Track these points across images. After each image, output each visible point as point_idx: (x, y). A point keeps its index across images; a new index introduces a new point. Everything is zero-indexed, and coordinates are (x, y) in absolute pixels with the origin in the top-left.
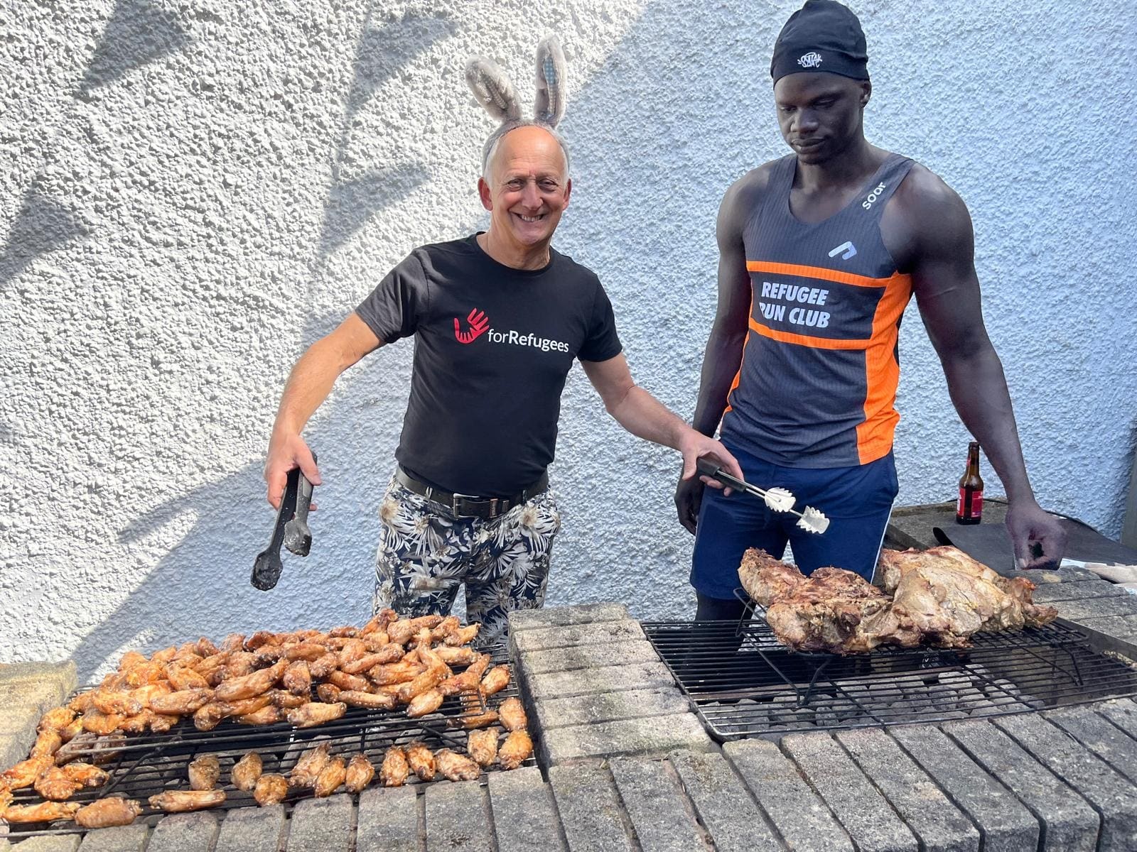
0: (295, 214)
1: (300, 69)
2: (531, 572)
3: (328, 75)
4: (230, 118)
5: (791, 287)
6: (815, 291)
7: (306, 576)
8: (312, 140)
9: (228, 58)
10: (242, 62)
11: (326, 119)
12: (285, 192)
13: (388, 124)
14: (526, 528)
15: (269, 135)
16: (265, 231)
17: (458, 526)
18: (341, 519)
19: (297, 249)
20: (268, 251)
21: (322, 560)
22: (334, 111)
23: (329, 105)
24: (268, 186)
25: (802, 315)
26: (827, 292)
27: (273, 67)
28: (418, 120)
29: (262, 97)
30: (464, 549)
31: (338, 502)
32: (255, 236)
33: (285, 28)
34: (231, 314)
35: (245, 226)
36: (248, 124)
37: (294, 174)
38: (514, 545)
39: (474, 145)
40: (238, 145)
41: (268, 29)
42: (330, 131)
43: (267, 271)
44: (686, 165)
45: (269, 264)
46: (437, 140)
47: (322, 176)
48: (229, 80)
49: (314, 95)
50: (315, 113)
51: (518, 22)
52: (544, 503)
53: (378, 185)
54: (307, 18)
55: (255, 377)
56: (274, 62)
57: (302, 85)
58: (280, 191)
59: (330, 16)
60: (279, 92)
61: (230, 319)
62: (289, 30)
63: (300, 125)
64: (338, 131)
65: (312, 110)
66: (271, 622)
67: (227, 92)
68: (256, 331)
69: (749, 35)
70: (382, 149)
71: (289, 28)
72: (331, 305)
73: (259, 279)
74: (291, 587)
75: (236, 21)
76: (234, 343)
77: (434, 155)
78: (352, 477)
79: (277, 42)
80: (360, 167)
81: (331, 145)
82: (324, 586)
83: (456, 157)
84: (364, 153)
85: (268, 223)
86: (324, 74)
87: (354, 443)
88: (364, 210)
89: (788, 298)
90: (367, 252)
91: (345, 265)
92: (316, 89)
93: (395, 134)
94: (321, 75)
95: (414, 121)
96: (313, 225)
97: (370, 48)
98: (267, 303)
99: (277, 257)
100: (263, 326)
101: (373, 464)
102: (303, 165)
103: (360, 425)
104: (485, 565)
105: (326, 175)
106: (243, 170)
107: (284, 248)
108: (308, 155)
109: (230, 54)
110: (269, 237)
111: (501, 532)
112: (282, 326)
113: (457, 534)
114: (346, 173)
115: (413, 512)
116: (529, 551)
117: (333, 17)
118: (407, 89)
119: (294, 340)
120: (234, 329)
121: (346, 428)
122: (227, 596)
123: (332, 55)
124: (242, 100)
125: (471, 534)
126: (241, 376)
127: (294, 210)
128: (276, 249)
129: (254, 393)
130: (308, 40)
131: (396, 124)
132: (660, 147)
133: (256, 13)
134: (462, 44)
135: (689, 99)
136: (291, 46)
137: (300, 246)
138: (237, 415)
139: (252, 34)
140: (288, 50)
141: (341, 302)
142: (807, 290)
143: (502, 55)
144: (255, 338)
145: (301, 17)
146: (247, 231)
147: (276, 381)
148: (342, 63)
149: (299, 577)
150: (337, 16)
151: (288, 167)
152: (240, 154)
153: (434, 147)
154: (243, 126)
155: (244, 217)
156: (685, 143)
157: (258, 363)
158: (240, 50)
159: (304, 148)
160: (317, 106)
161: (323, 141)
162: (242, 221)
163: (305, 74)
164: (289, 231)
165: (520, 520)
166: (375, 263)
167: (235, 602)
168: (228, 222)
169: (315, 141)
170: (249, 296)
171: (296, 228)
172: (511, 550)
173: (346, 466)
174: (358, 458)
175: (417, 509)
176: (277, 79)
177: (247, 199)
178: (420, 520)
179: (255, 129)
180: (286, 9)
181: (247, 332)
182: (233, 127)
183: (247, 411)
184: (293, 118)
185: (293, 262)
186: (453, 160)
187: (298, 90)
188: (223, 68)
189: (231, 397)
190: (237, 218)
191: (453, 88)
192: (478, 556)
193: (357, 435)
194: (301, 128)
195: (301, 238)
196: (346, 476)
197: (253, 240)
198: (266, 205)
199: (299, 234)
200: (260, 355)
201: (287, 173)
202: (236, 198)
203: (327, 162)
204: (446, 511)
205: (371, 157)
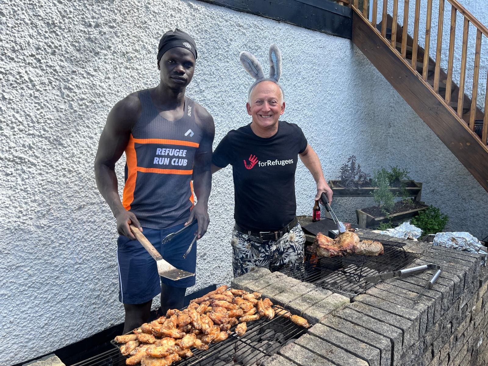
0: (42, 114)
1: (45, 43)
2: (297, 260)
3: (59, 48)
4: (7, 64)
5: (171, 150)
6: (181, 151)
7: (48, 302)
8: (50, 78)
9: (7, 34)
10: (15, 36)
11: (58, 68)
12: (36, 103)
13: (88, 74)
14: (292, 242)
15: (28, 74)
16: (25, 123)
17: (263, 245)
18: (66, 268)
19: (43, 132)
20: (27, 133)
21: (57, 292)
22: (62, 65)
23: (59, 62)
24: (27, 100)
25: (177, 161)
26: (186, 151)
27: (31, 41)
28: (102, 73)
29: (25, 55)
30: (267, 254)
31: (65, 259)
32: (19, 125)
33: (38, 23)
34: (6, 167)
35: (14, 120)
36: (17, 68)
37: (41, 94)
38: (288, 249)
39: (127, 86)
40: (11, 78)
41: (29, 22)
42: (60, 74)
43: (27, 144)
44: (204, 100)
45: (28, 140)
46: (111, 82)
47: (55, 96)
48: (7, 45)
49: (51, 56)
50: (52, 65)
51: (143, 35)
52: (297, 230)
53: (84, 102)
54: (49, 19)
55: (19, 200)
56: (31, 38)
57: (46, 51)
58: (33, 103)
59: (61, 20)
60: (34, 54)
61: (5, 169)
62: (40, 24)
63: (44, 70)
64: (64, 74)
65: (50, 63)
66: (29, 332)
67: (6, 51)
68: (20, 175)
69: (222, 52)
70: (86, 85)
71: (40, 23)
72: (61, 160)
73: (22, 148)
74: (40, 310)
75: (12, 16)
76: (7, 183)
77: (110, 89)
78: (72, 245)
79: (33, 29)
80: (75, 93)
81: (60, 81)
82: (57, 305)
83: (119, 91)
84: (77, 86)
85: (26, 118)
86: (57, 47)
87: (73, 228)
88: (77, 113)
89: (170, 154)
90: (79, 134)
91: (68, 140)
92: (54, 53)
93: (91, 79)
94: (56, 47)
95: (100, 73)
96: (51, 120)
97: (79, 37)
98: (27, 160)
99: (31, 137)
100: (24, 172)
101: (83, 237)
102: (46, 90)
103: (76, 219)
104: (277, 259)
105: (58, 96)
106: (13, 91)
107: (35, 131)
108: (48, 85)
109: (8, 32)
110: (27, 126)
111: (281, 245)
112: (34, 172)
113: (263, 248)
114: (68, 95)
115: (244, 242)
116: (295, 251)
117: (61, 21)
118: (97, 58)
119: (41, 178)
120: (7, 175)
121: (69, 221)
122: (4, 323)
123: (61, 38)
124: (14, 56)
125: (269, 247)
126: (11, 200)
127: (42, 113)
128: (31, 132)
129: (19, 209)
130: (49, 30)
131: (92, 74)
132: (196, 91)
133: (23, 14)
134: (121, 41)
135: (204, 74)
136: (40, 31)
137: (45, 130)
138: (9, 222)
139: (20, 24)
140: (39, 34)
141: (66, 158)
142: (178, 150)
143: (138, 48)
144: (19, 179)
145: (46, 19)
146: (15, 123)
147: (31, 201)
148: (66, 43)
149: (44, 303)
150: (64, 21)
151: (38, 90)
152: (12, 83)
153: (110, 86)
154: (14, 69)
155: (13, 115)
156: (204, 91)
157: (21, 192)
158: (14, 31)
159: (47, 81)
160: (53, 62)
161: (57, 79)
162: (12, 117)
163: (47, 46)
164: (38, 123)
165: (288, 239)
166: (83, 139)
167: (8, 325)
168: (4, 118)
169: (52, 79)
170: (16, 157)
171: (42, 122)
172: (287, 251)
173: (69, 240)
174: (75, 235)
175: (246, 240)
176: (33, 47)
177: (15, 106)
178: (247, 245)
179: (21, 71)
180: (39, 14)
181: (14, 176)
182: (8, 69)
183: (15, 219)
184: (40, 67)
185: (41, 139)
186: (118, 92)
187: (43, 53)
188: (4, 39)
189: (6, 212)
190: (9, 116)
191: (117, 60)
192: (273, 256)
193: (75, 224)
194: (45, 72)
195: (45, 127)
196: (69, 246)
197: (18, 127)
198: (26, 110)
199: (44, 124)
200: (22, 188)
201: (37, 94)
202: (9, 106)
203: (58, 89)
204: (257, 239)
205: (80, 88)
